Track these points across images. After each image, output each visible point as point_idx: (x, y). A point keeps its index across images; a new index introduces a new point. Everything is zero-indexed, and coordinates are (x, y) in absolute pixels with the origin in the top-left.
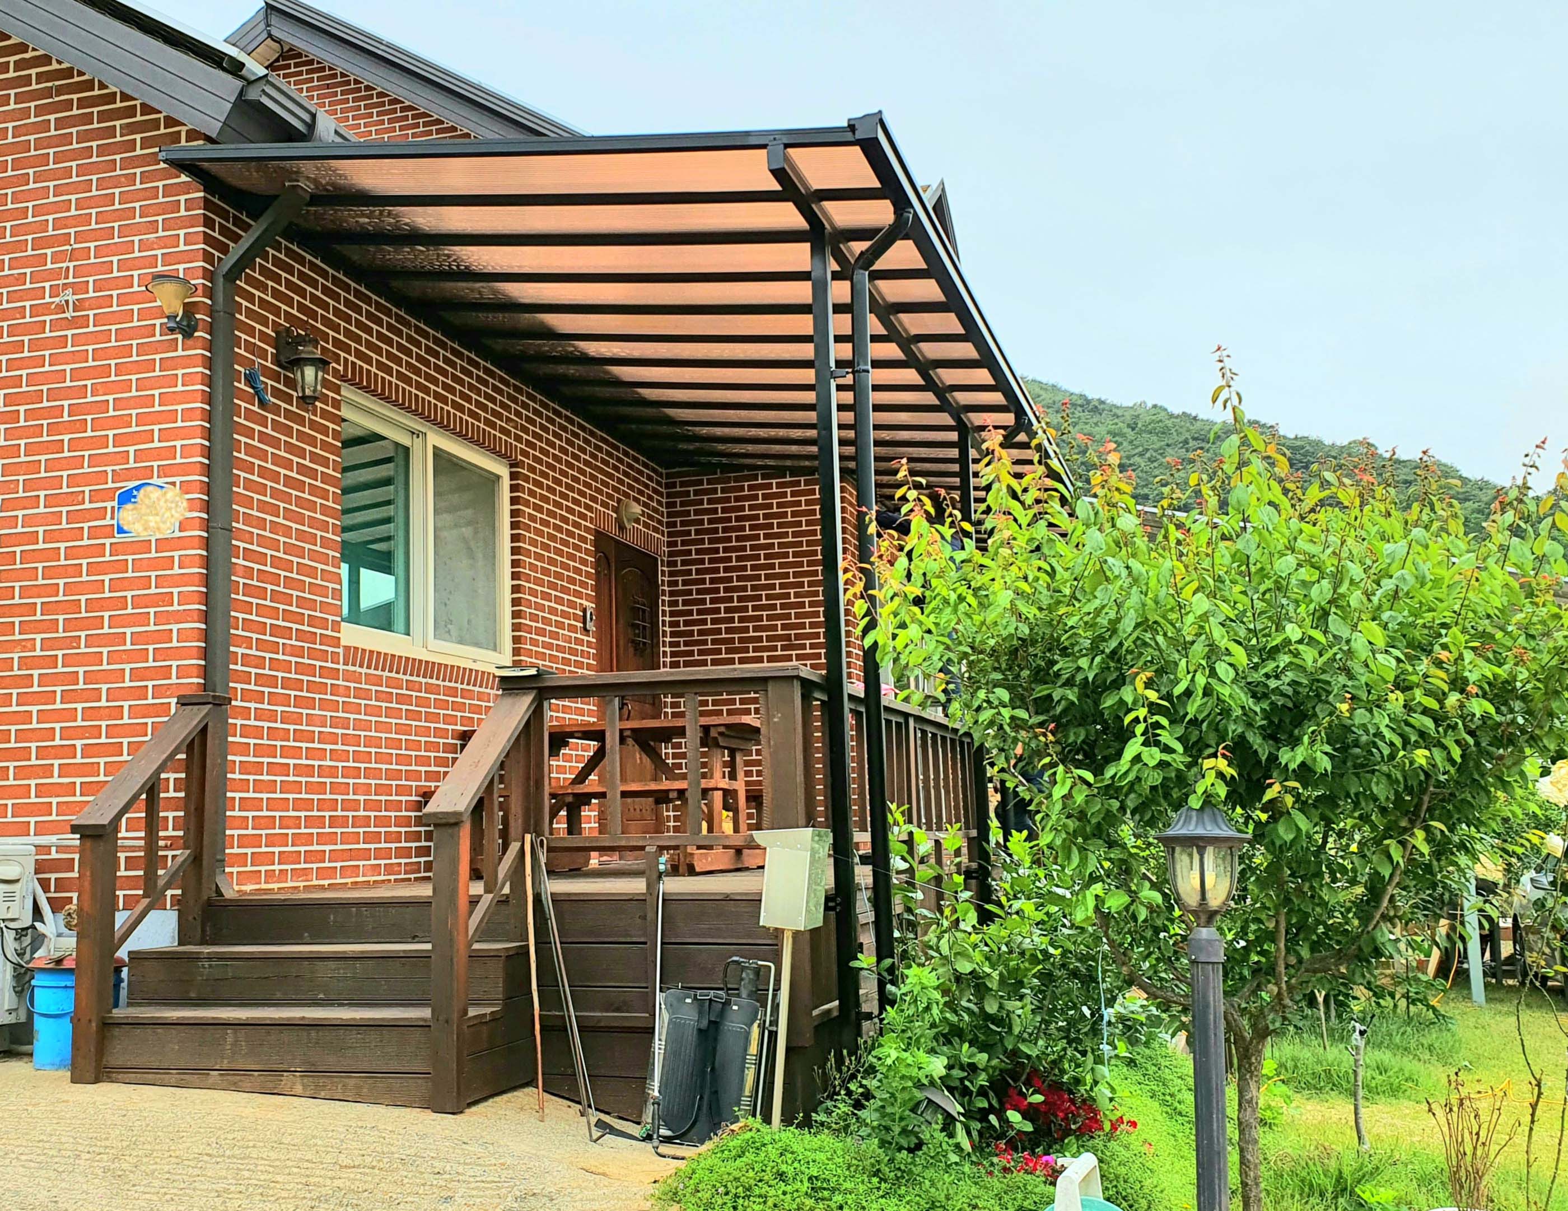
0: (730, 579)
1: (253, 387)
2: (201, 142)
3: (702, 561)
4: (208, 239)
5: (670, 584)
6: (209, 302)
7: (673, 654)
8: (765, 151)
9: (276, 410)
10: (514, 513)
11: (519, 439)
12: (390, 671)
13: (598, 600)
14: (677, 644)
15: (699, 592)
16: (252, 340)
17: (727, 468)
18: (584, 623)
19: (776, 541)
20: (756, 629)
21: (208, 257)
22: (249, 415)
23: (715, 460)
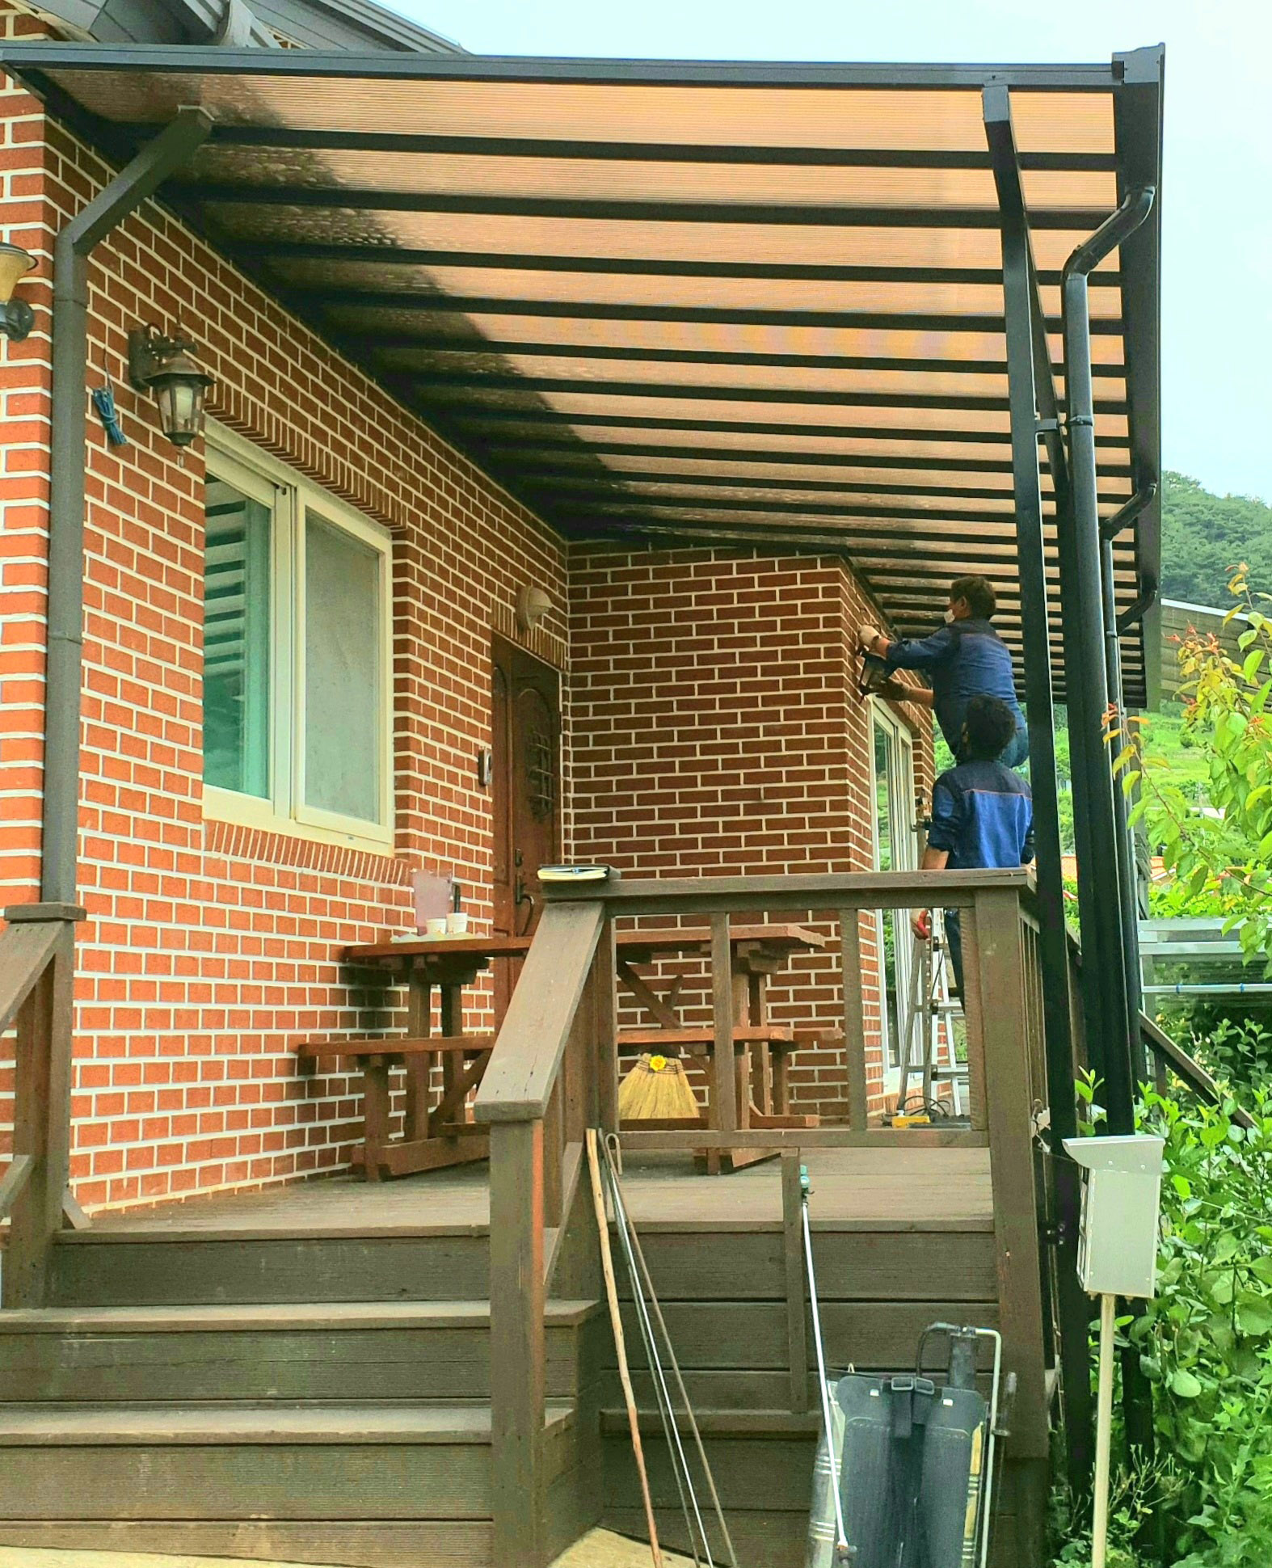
0: (668, 706)
1: (102, 418)
2: (41, 36)
3: (624, 679)
4: (50, 188)
5: (575, 712)
6: (49, 284)
7: (579, 819)
8: (977, 95)
9: (128, 453)
10: (399, 609)
11: (407, 495)
12: (261, 858)
13: (494, 739)
14: (585, 803)
15: (619, 724)
16: (102, 345)
17: (660, 541)
18: (481, 773)
19: (737, 651)
20: (706, 781)
21: (49, 215)
22: (99, 462)
23: (647, 529)
